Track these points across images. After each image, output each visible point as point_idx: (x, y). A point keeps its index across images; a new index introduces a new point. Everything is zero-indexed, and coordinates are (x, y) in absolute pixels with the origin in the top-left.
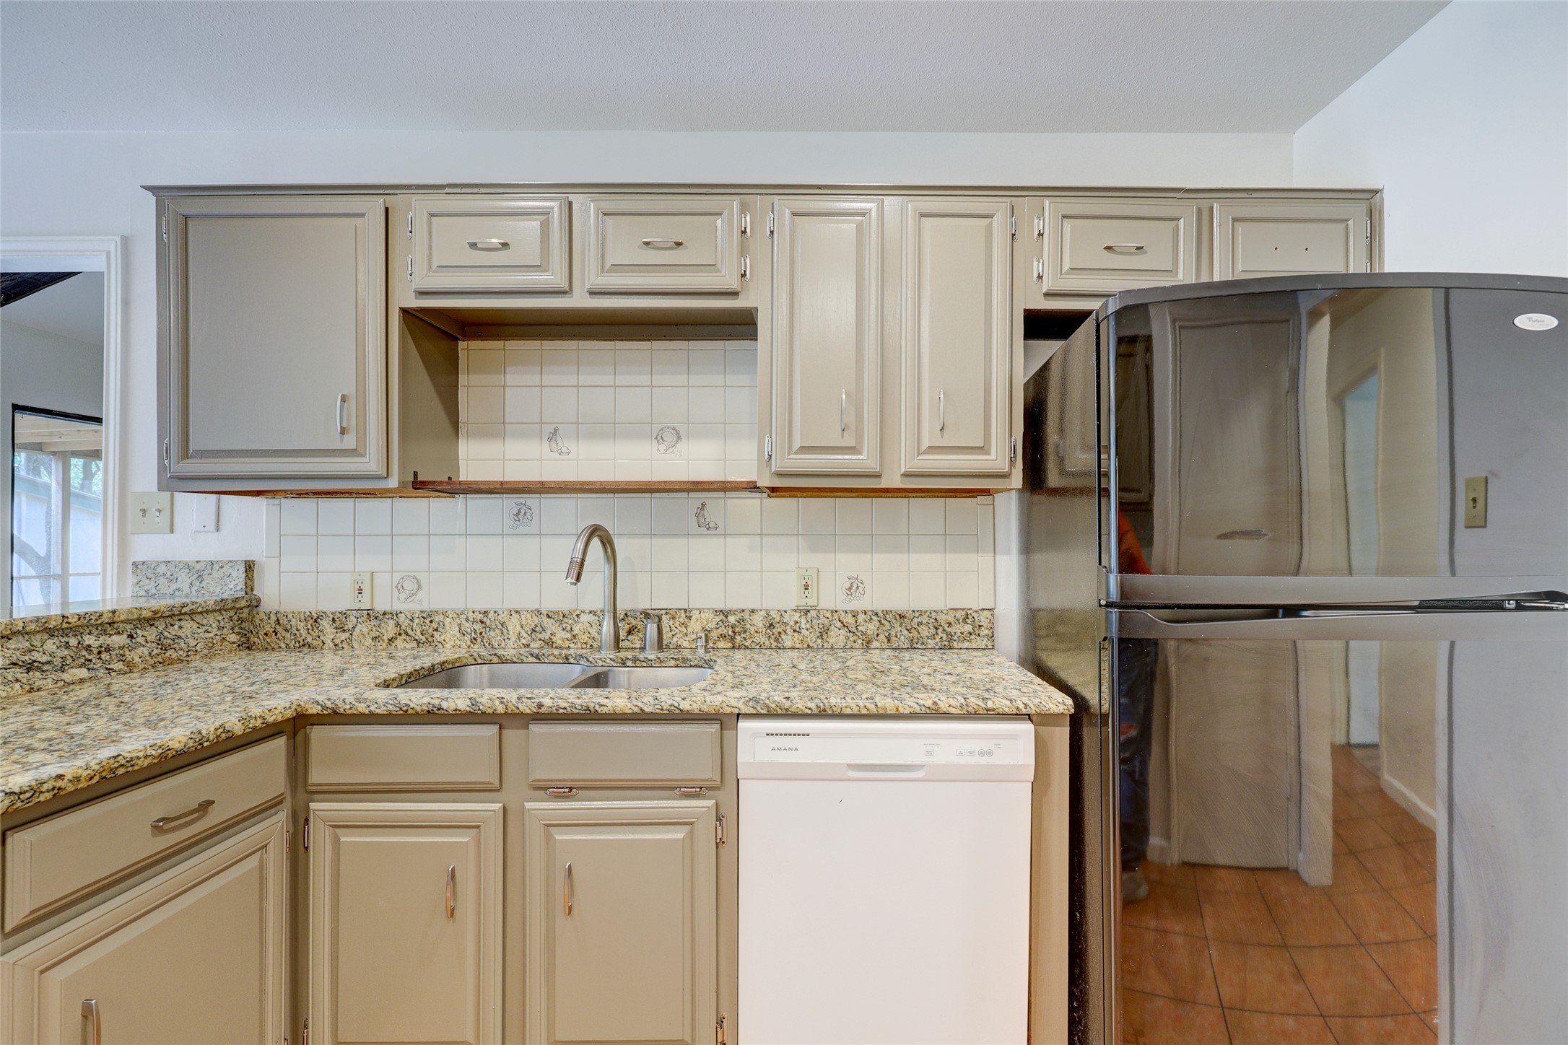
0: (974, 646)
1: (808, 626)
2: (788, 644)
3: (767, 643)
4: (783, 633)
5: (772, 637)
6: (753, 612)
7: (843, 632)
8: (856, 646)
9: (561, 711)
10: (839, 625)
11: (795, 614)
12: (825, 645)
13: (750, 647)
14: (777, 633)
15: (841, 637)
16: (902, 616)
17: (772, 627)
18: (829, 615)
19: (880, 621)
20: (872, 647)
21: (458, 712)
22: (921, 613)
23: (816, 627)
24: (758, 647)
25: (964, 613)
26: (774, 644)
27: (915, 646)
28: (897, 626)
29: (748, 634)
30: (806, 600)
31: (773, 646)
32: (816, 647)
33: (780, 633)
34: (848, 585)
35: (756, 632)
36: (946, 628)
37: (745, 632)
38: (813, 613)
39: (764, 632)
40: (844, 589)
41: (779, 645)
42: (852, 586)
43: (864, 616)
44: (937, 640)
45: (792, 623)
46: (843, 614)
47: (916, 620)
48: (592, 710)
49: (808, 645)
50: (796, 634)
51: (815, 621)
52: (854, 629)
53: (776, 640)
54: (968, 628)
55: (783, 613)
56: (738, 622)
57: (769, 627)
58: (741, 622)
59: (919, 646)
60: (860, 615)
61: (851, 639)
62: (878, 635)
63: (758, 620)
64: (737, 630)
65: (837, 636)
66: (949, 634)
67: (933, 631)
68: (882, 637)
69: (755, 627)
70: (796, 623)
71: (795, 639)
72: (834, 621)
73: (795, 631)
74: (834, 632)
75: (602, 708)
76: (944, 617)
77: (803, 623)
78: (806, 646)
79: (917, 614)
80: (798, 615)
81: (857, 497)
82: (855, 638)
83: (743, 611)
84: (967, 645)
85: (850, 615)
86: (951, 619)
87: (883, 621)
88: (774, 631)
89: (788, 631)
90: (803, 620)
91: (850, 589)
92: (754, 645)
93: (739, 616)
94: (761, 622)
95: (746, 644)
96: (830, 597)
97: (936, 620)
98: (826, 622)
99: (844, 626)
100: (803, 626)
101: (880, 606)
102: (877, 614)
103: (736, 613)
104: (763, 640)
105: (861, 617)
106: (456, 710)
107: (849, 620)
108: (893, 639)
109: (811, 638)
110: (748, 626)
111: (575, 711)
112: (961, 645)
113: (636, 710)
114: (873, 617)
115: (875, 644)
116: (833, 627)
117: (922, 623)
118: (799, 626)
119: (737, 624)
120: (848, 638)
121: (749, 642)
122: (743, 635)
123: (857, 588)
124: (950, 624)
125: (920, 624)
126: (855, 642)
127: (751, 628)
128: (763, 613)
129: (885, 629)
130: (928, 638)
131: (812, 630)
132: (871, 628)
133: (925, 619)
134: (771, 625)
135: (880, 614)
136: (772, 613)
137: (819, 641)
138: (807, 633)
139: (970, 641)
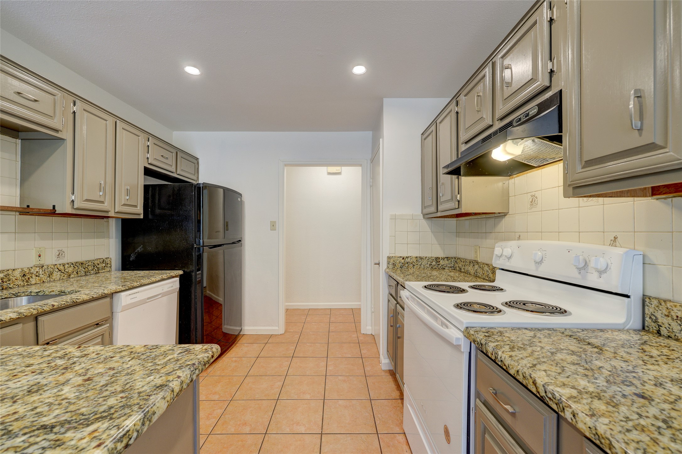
0: (106, 271)
1: (43, 273)
2: (33, 282)
3: (22, 284)
4: (31, 278)
5: (25, 280)
6: (14, 270)
7: (59, 273)
8: (64, 278)
9: (63, 305)
10: (57, 270)
11: (36, 268)
12: (51, 280)
13: (12, 287)
14: (27, 278)
15: (58, 275)
16: (82, 264)
17: (25, 276)
18: (53, 267)
19: (74, 267)
20: (71, 277)
21: (12, 320)
22: (89, 261)
23: (47, 273)
24: (17, 286)
25: (103, 260)
26: (26, 284)
27: (87, 274)
28: (80, 267)
29: (11, 281)
30: (40, 262)
31: (25, 285)
32: (47, 281)
33: (29, 278)
34: (58, 254)
35: (16, 279)
36: (97, 266)
37: (9, 280)
38: (45, 267)
39: (20, 279)
40: (56, 255)
41: (28, 284)
42: (59, 254)
43: (67, 265)
44: (94, 271)
45: (35, 273)
46: (59, 266)
47: (87, 264)
48: (75, 302)
49: (43, 281)
50: (37, 277)
51: (46, 270)
52: (63, 271)
53: (27, 282)
54: (104, 265)
55: (30, 269)
56: (5, 276)
57: (23, 276)
58: (7, 276)
59: (88, 274)
60: (66, 265)
61: (62, 275)
62: (73, 272)
63: (17, 274)
64: (4, 280)
65: (56, 275)
66: (98, 268)
67: (93, 268)
68: (75, 272)
69: (15, 277)
70: (37, 272)
71: (37, 280)
72: (55, 269)
73: (36, 276)
74: (55, 274)
75: (79, 300)
76: (96, 262)
77: (40, 272)
78: (42, 282)
79: (87, 262)
80: (38, 268)
81: (61, 217)
82: (64, 275)
83: (8, 270)
84: (104, 271)
85: (62, 266)
86: (99, 262)
87: (75, 266)
88: (26, 277)
89: (33, 277)
90: (41, 271)
91: (59, 255)
92: (14, 286)
93: (6, 273)
94: (19, 275)
95: (10, 286)
96: (50, 259)
97: (94, 263)
98: (51, 270)
99: (59, 270)
100: (40, 273)
101: (73, 260)
102: (73, 264)
103: (4, 272)
104: (20, 283)
105: (66, 266)
106: (10, 319)
107: (61, 268)
108: (79, 272)
109: (44, 278)
110: (11, 277)
111: (68, 304)
112: (102, 271)
113: (91, 297)
114: (71, 265)
115: (72, 276)
116: (54, 271)
117: (89, 265)
118: (39, 274)
119: (4, 277)
120: (61, 275)
121: (12, 285)
122: (8, 282)
123: (62, 254)
124: (98, 264)
125: (88, 265)
126: (64, 276)
127: (13, 278)
128: (20, 270)
129: (76, 269)
130: (91, 270)
131: (45, 274)
132: (71, 270)
133: (90, 264)
134: (24, 275)
135: (74, 264)
136: (24, 269)
137: (48, 278)
138: (43, 276)
139: (105, 269)
